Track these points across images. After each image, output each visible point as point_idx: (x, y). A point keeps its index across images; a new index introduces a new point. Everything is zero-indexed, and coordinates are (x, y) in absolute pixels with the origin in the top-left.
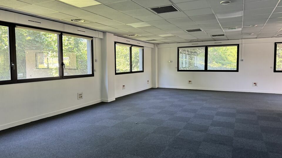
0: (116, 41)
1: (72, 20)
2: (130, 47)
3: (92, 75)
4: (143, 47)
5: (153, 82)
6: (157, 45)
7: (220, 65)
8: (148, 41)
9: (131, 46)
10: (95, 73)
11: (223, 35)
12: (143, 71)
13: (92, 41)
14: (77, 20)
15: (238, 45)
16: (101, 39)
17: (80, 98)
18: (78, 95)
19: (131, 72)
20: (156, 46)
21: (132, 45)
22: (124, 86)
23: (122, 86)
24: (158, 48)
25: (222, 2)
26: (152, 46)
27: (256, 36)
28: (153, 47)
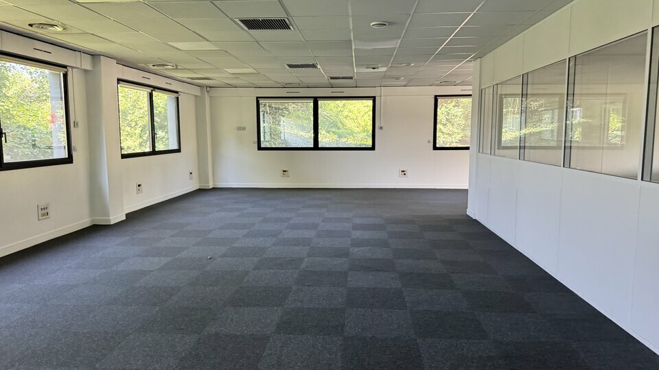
0: (121, 77)
1: (31, 25)
2: (150, 91)
3: (69, 160)
4: (177, 92)
5: (203, 174)
6: (208, 89)
7: (335, 137)
8: (190, 81)
9: (152, 89)
10: (74, 154)
11: (351, 78)
12: (179, 151)
13: (65, 76)
14: (45, 27)
15: (374, 99)
16: (86, 71)
17: (44, 217)
18: (40, 210)
19: (154, 152)
20: (206, 93)
21: (155, 88)
22: (139, 186)
23: (135, 187)
24: (211, 97)
25: (374, 23)
26: (197, 91)
27: (405, 83)
28: (199, 95)
